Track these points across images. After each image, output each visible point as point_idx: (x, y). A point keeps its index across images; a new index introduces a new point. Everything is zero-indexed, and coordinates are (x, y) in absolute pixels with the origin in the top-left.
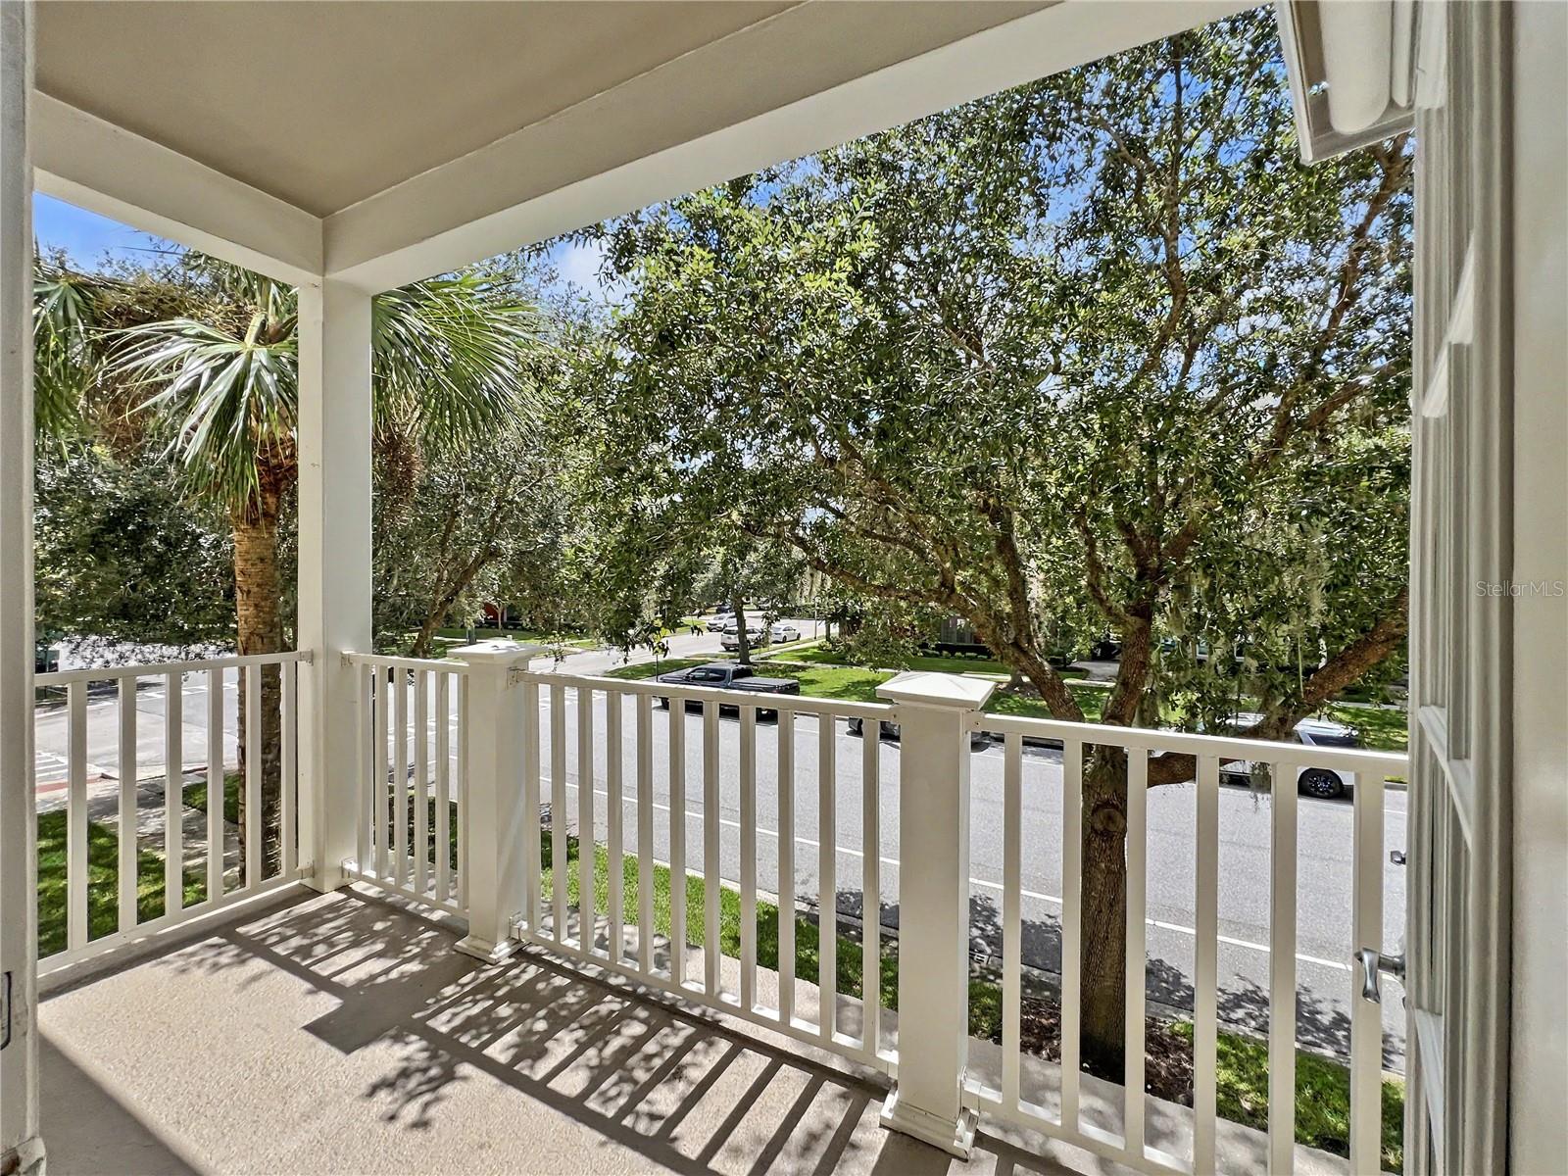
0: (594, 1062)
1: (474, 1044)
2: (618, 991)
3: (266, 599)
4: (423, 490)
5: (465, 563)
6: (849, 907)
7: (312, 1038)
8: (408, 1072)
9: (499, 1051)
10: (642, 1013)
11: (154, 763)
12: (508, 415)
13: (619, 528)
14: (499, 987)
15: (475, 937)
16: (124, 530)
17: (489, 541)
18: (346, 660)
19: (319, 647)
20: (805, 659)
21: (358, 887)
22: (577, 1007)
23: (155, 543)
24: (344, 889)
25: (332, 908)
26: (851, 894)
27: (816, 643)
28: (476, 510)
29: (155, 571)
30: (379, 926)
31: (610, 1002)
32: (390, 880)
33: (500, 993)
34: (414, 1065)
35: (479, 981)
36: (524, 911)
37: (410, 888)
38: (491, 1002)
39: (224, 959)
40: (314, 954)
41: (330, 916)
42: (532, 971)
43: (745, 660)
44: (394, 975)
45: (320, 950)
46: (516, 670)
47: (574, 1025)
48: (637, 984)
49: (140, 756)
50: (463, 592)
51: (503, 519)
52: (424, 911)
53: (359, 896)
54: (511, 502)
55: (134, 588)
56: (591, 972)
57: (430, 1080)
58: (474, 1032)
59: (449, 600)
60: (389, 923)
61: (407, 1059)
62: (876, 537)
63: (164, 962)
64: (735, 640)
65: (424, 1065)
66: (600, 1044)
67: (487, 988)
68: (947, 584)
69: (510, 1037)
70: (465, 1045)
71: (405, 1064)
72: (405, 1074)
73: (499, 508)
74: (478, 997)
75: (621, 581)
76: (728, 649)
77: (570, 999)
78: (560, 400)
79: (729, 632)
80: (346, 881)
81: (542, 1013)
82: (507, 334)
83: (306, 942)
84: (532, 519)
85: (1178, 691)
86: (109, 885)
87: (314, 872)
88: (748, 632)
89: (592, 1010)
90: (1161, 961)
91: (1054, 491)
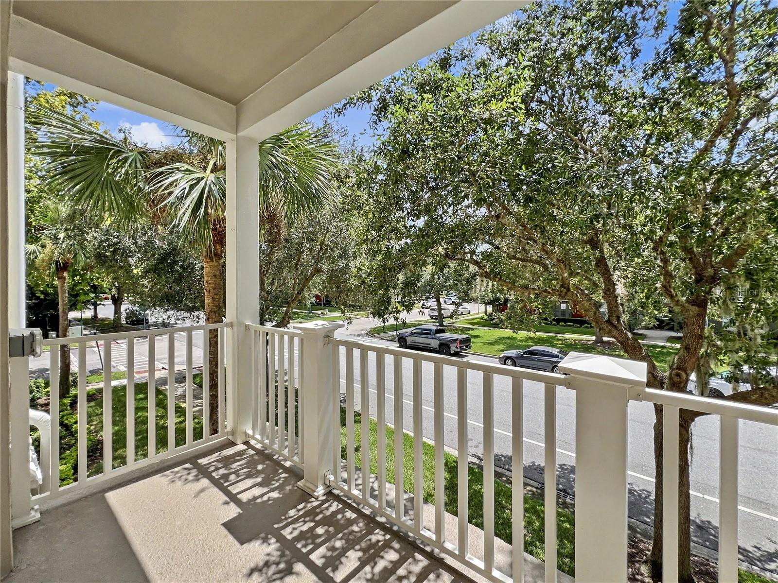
0: (369, 576)
1: (304, 550)
2: (382, 526)
3: (217, 295)
4: (286, 240)
5: (306, 275)
6: (503, 464)
7: (226, 532)
8: (269, 564)
9: (317, 557)
10: (396, 545)
11: (182, 363)
12: (325, 202)
13: (379, 257)
14: (318, 514)
15: (307, 481)
16: (167, 263)
17: (317, 265)
18: (247, 327)
19: (235, 320)
20: (473, 324)
21: (252, 442)
22: (359, 534)
23: (178, 268)
24: (246, 443)
25: (240, 453)
26: (502, 456)
27: (480, 316)
28: (311, 250)
29: (179, 280)
30: (260, 467)
31: (378, 534)
32: (267, 441)
33: (318, 518)
34: (273, 559)
35: (306, 509)
36: (332, 468)
37: (276, 447)
38: (313, 524)
39: (190, 477)
40: (230, 479)
41: (239, 458)
42: (335, 506)
43: (441, 325)
44: (265, 498)
45: (233, 477)
46: (327, 336)
47: (357, 547)
48: (393, 524)
49: (176, 360)
50: (305, 289)
51: (323, 254)
52: (282, 460)
53: (253, 448)
54: (326, 246)
55: (170, 288)
56: (367, 511)
57: (280, 572)
58: (304, 542)
59: (299, 293)
60: (265, 466)
61: (268, 555)
62: (518, 259)
63: (165, 475)
64: (436, 313)
65: (278, 559)
66: (372, 564)
67: (311, 514)
68: (565, 286)
69: (322, 550)
70: (299, 550)
71: (267, 558)
72: (267, 564)
73: (321, 249)
74: (307, 519)
75: (381, 286)
76: (432, 318)
77: (355, 528)
78: (350, 192)
79: (433, 310)
80: (248, 439)
81: (340, 535)
82: (325, 160)
83: (226, 472)
84: (336, 254)
85: (725, 354)
86: (163, 417)
87: (233, 433)
88: (443, 309)
89: (368, 538)
90: (709, 522)
91: (640, 229)
